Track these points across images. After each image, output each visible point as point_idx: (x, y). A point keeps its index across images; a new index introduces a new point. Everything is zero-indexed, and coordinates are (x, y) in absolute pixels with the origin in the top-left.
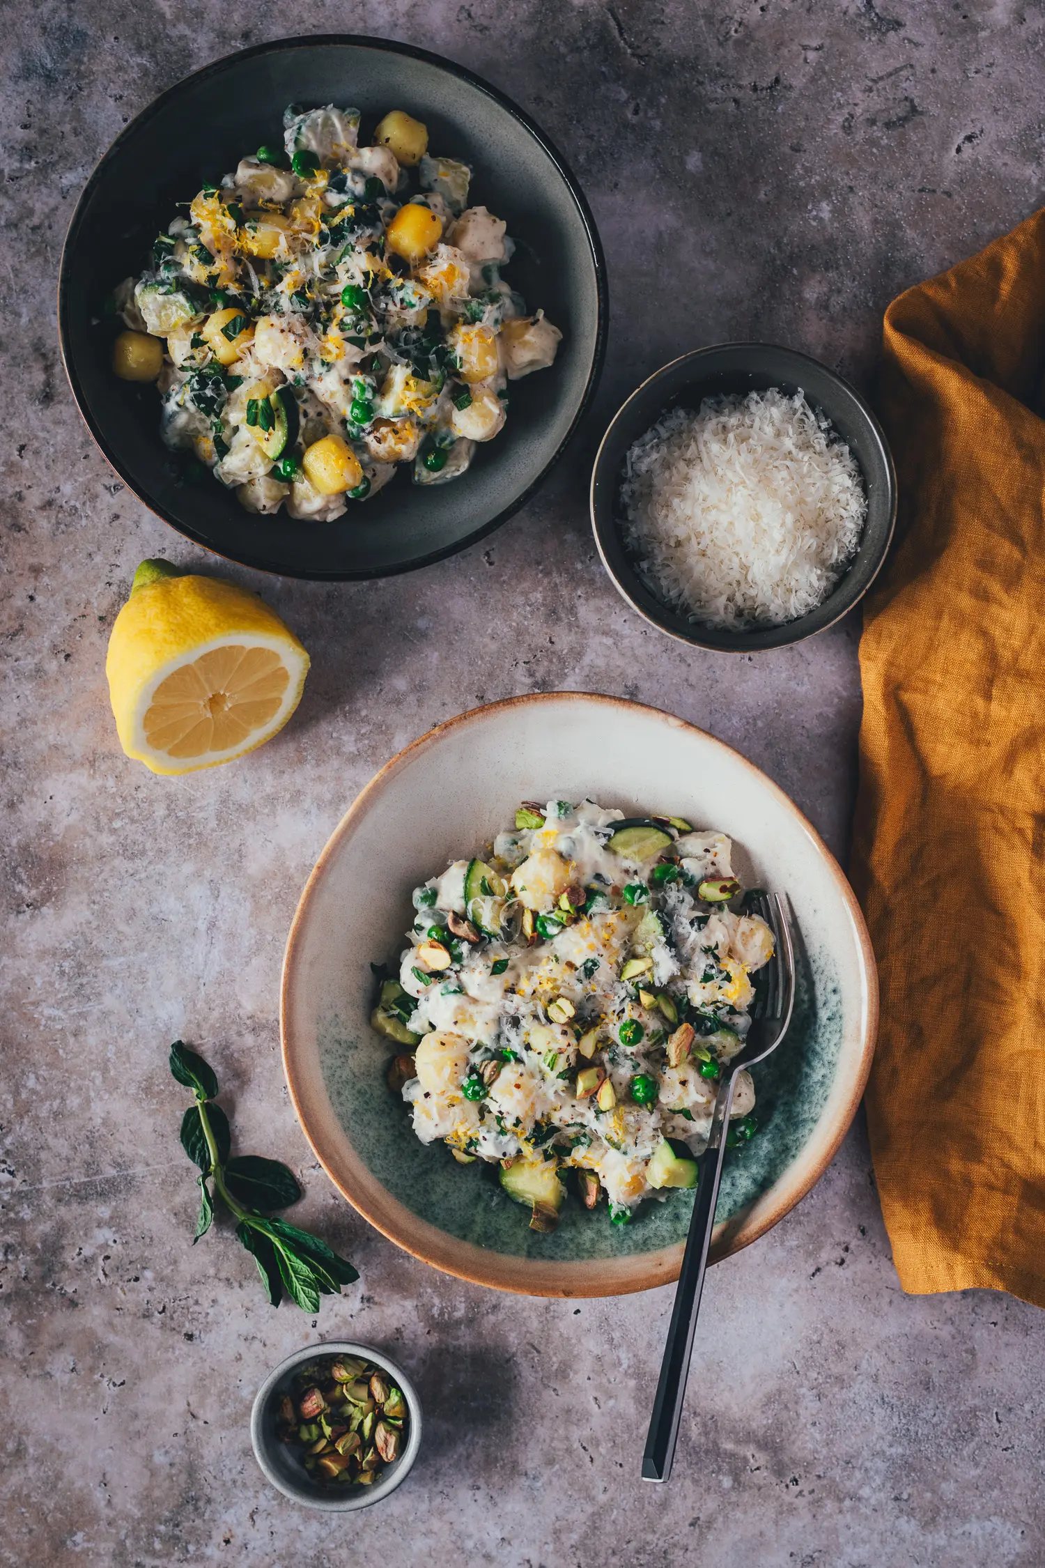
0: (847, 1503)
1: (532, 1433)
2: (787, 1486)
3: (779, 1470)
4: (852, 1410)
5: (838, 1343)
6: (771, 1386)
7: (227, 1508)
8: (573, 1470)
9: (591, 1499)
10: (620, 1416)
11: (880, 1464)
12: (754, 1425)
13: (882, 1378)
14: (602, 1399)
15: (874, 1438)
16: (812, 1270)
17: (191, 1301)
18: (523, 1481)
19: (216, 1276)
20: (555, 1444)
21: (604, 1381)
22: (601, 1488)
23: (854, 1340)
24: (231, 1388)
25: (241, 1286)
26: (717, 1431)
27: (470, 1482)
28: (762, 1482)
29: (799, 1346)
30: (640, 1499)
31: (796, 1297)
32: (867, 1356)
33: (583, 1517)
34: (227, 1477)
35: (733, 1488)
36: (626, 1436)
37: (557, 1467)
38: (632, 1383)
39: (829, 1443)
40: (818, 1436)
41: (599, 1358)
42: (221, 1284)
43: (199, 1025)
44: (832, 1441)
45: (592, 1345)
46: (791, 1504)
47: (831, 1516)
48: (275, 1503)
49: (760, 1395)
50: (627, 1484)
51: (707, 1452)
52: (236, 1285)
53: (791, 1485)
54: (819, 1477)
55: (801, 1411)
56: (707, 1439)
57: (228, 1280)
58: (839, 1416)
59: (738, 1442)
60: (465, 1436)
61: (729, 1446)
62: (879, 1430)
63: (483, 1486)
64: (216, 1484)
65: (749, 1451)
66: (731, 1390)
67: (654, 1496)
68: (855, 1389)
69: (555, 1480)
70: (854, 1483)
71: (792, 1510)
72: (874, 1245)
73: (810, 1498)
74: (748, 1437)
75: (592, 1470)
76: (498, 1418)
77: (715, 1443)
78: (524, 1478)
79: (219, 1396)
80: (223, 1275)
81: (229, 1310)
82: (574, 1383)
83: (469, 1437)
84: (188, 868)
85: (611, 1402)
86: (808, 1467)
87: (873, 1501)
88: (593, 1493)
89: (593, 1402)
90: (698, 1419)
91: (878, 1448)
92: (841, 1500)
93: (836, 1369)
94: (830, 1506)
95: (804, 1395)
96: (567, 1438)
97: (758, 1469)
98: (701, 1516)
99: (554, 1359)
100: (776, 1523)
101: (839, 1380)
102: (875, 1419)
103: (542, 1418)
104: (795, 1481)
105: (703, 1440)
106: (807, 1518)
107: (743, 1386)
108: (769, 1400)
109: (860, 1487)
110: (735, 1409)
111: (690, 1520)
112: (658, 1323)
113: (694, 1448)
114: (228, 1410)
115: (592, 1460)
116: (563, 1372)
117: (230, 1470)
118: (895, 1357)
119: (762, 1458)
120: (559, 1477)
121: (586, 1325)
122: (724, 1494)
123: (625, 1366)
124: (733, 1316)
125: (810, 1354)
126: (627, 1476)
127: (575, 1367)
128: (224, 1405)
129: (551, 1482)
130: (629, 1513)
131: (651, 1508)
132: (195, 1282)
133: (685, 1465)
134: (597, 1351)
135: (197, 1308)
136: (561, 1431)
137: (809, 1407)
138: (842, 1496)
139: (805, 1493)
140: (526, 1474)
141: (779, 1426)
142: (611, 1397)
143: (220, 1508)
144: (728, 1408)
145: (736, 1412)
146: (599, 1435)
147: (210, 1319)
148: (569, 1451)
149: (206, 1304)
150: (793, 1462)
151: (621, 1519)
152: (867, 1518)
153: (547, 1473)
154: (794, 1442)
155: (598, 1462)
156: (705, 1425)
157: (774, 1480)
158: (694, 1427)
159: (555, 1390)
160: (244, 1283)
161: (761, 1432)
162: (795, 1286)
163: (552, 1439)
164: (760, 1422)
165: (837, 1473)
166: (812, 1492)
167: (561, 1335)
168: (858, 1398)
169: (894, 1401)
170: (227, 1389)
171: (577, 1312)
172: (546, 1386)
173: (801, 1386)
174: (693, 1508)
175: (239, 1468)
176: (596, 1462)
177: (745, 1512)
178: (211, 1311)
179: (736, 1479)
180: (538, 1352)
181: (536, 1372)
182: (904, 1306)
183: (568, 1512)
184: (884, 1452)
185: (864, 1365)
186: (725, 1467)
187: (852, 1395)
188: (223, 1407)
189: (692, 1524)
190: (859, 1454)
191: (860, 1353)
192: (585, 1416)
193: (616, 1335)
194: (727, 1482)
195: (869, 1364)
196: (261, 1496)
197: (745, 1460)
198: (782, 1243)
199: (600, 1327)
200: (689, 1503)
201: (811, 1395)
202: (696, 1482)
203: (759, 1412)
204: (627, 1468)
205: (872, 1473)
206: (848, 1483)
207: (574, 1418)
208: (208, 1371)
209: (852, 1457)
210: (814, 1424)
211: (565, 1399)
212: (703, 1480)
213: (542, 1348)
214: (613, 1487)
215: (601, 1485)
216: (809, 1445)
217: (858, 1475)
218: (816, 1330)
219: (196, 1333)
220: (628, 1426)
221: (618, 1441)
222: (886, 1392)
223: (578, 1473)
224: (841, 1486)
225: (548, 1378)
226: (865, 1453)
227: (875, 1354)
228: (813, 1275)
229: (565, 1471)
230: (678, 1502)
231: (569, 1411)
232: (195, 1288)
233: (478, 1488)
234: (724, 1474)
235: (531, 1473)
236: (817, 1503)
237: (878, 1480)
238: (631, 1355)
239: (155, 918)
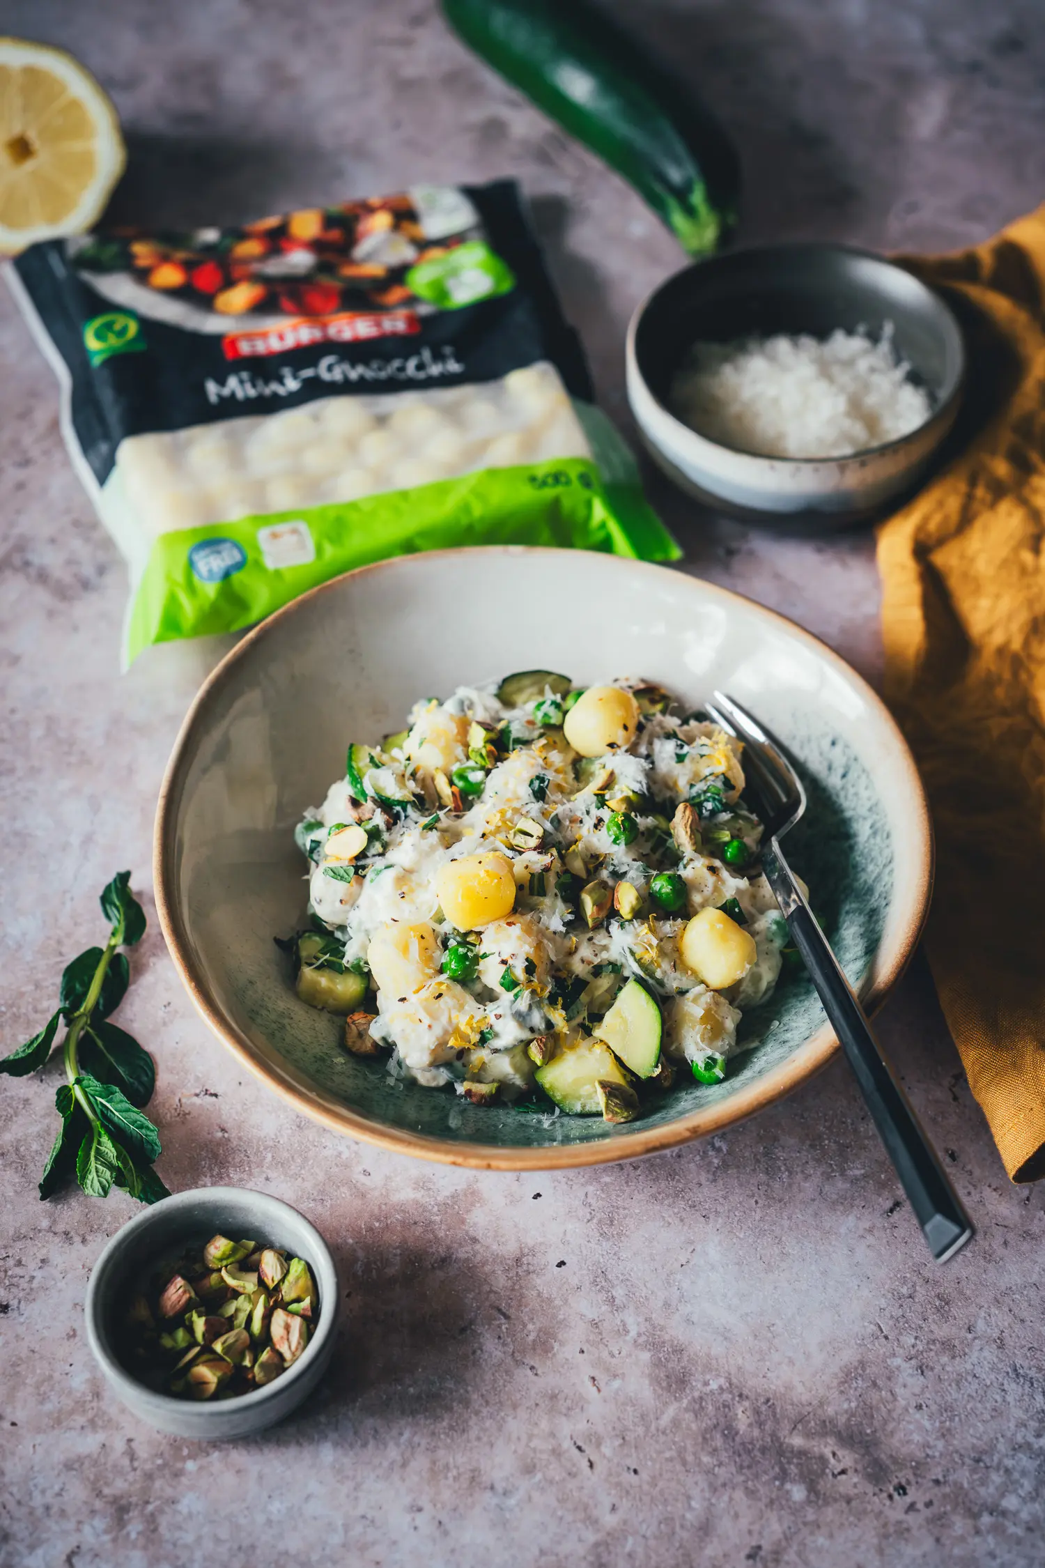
0: (986, 1519)
1: (500, 1429)
2: (890, 1497)
3: (877, 1472)
4: (972, 1387)
5: (938, 1296)
6: (849, 1356)
7: (32, 1548)
8: (564, 1480)
9: (592, 1521)
10: (631, 1402)
11: (1025, 1461)
12: (830, 1411)
13: (1009, 1342)
14: (602, 1378)
15: (1012, 1425)
16: (889, 1204)
17: (11, 1262)
18: (488, 1498)
19: (50, 1230)
20: (535, 1443)
21: (605, 1354)
22: (608, 1507)
23: (961, 1293)
24: (57, 1375)
25: (84, 1241)
26: (777, 1421)
27: (407, 1500)
28: (852, 1492)
29: (883, 1303)
30: (668, 1520)
31: (870, 1239)
32: (983, 1314)
33: (581, 1550)
34: (38, 1501)
35: (809, 1502)
36: (640, 1430)
37: (539, 1476)
38: (645, 1356)
39: (945, 1434)
40: (927, 1424)
41: (595, 1324)
42: (57, 1239)
43: (59, 942)
44: (949, 1430)
45: (585, 1306)
46: (899, 1522)
47: (962, 1539)
48: (106, 1538)
49: (834, 1368)
50: (646, 1499)
51: (763, 1450)
52: (77, 1239)
53: (896, 1496)
54: (937, 1482)
55: (899, 1391)
56: (762, 1431)
57: (66, 1234)
58: (955, 1395)
59: (808, 1435)
60: (401, 1434)
61: (797, 1441)
62: (1019, 1413)
63: (427, 1507)
64: (20, 1512)
65: (827, 1447)
66: (791, 1362)
67: (689, 1516)
68: (974, 1356)
69: (536, 1495)
70: (991, 1490)
71: (903, 1532)
72: (971, 1173)
73: (927, 1513)
74: (826, 1428)
75: (593, 1480)
76: (449, 1409)
77: (774, 1435)
78: (488, 1494)
79: (38, 1388)
80: (60, 1228)
81: (64, 1274)
82: (560, 1357)
83: (407, 1435)
84: (65, 784)
85: (616, 1384)
86: (919, 1468)
87: (1024, 1515)
88: (596, 1513)
89: (589, 1383)
90: (746, 1404)
91: (1019, 1439)
92: (976, 1516)
93: (943, 1331)
94: (960, 1525)
95: (898, 1368)
96: (552, 1435)
97: (843, 1472)
98: (763, 1543)
99: (530, 1327)
100: (881, 1551)
101: (948, 1346)
102: (1009, 1399)
103: (515, 1407)
104: (902, 1490)
105: (756, 1432)
106: (928, 1544)
107: (808, 1356)
108: (849, 1376)
109: (1003, 1495)
110: (800, 1389)
111: (747, 1551)
112: (679, 1277)
113: (743, 1444)
114: (48, 1407)
115: (591, 1465)
116: (544, 1344)
117: (43, 1492)
118: (1024, 1315)
119: (847, 1458)
120: (543, 1490)
121: (574, 1281)
122: (796, 1511)
123: (633, 1333)
124: (784, 1265)
125: (900, 1312)
126: (646, 1487)
127: (560, 1336)
128: (43, 1399)
129: (530, 1499)
130: (652, 1543)
131: (685, 1535)
132: (19, 1237)
133: (733, 1470)
134: (591, 1314)
135: (19, 1271)
136: (544, 1425)
137: (909, 1384)
138: (976, 1509)
139: (920, 1506)
140: (492, 1488)
141: (868, 1411)
142: (615, 1376)
143: (21, 1547)
144: (789, 1387)
145: (801, 1393)
146: (600, 1429)
147: (35, 1284)
148: (556, 1453)
149: (32, 1265)
150: (895, 1460)
151: (640, 1550)
152: (1019, 1541)
153: (524, 1484)
154: (892, 1433)
155: (600, 1467)
156: (757, 1412)
157: (870, 1489)
158: (740, 1415)
159: (532, 1368)
160: (89, 1238)
161: (842, 1420)
162: (867, 1225)
163: (531, 1437)
164: (839, 1407)
165: (963, 1476)
166: (929, 1504)
167: (539, 1295)
168: (978, 1371)
169: (1032, 1373)
170: (51, 1377)
171: (562, 1264)
172: (519, 1363)
173: (894, 1355)
174: (750, 1532)
175: (57, 1488)
176: (598, 1468)
177: (831, 1536)
178: (38, 1274)
179: (812, 1488)
180: (507, 1317)
181: (504, 1345)
182: (1025, 1246)
183: (559, 1543)
184: (1029, 1445)
185: (980, 1325)
186: (793, 1470)
187: (969, 1367)
188: (42, 1402)
189: (749, 1557)
190: (992, 1448)
191: (973, 1309)
192: (579, 1403)
193: (619, 1293)
194: (798, 1493)
195: (988, 1324)
196: (87, 1529)
197: (822, 1459)
198: (843, 1173)
199: (595, 1283)
200: (744, 1523)
201: (908, 1368)
202: (751, 1493)
203: (834, 1394)
204: (644, 1475)
205: (1016, 1475)
206: (982, 1491)
207: (562, 1405)
208: (24, 1353)
209: (984, 1452)
210: (919, 1407)
211: (548, 1379)
212: (763, 1491)
213: (512, 1312)
214: (625, 1504)
215: (607, 1502)
216: (916, 1437)
217: (996, 1478)
218: (904, 1281)
219: (14, 1303)
220: (643, 1417)
221: (630, 1437)
222: (1019, 1362)
223: (572, 1484)
224: (972, 1495)
225: (523, 1352)
226: (1002, 1447)
227: (994, 1310)
228: (891, 1211)
229: (551, 1482)
230: (725, 1525)
231: (553, 1397)
232: (19, 1245)
233: (420, 1510)
234: (793, 1481)
235: (500, 1487)
236: (939, 1521)
237: (1027, 1485)
238: (641, 1319)
239: (17, 834)
